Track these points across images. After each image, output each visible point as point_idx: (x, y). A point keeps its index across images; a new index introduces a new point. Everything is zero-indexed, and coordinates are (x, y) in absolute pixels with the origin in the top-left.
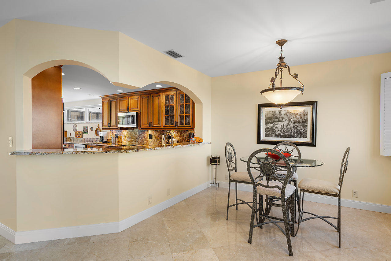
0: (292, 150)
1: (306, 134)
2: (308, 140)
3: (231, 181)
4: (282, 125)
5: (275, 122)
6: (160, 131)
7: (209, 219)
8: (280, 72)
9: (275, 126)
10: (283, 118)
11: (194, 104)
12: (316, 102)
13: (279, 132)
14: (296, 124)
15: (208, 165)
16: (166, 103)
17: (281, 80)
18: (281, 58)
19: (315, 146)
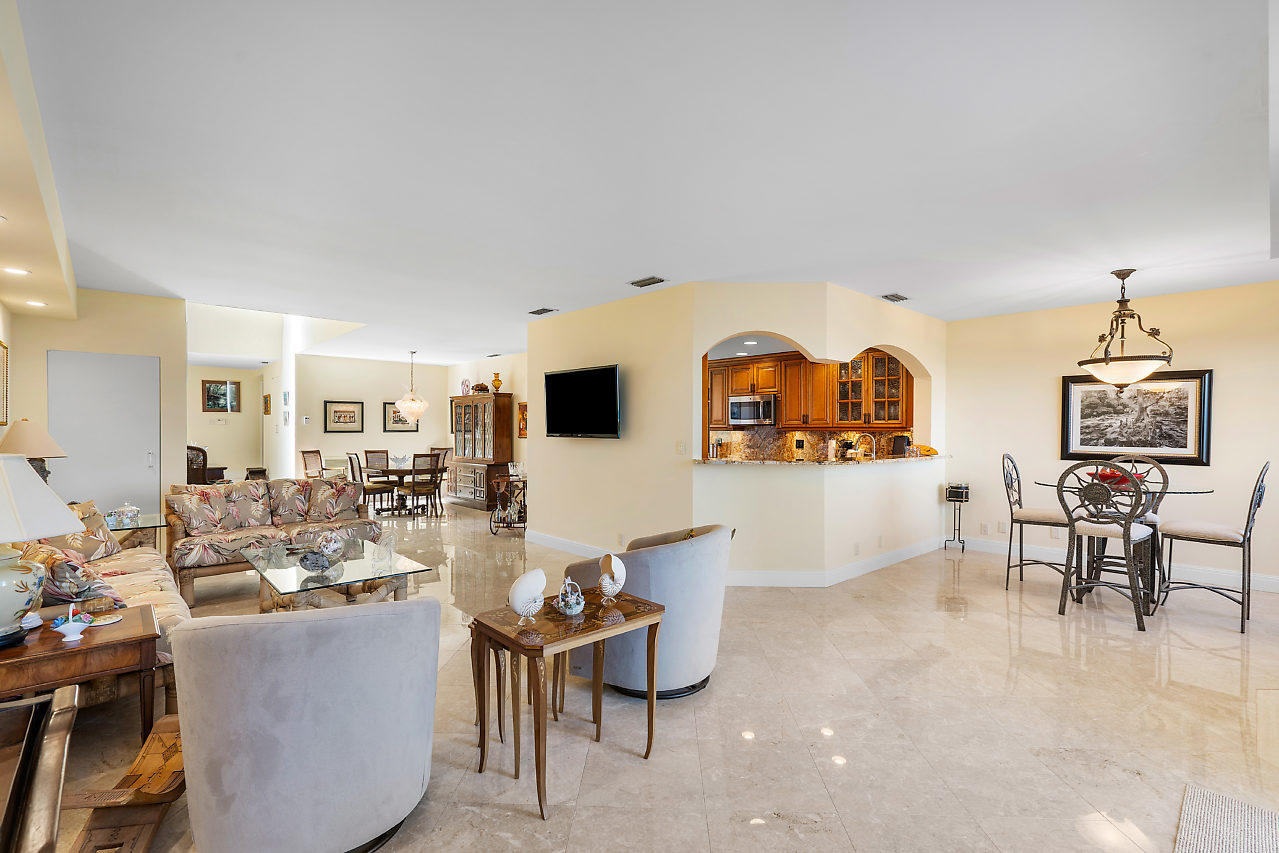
0: (1148, 471)
1: (1186, 439)
2: (1190, 451)
3: (1014, 521)
4: (1124, 421)
5: (1104, 413)
6: (824, 432)
7: (943, 614)
8: (1120, 326)
9: (1106, 423)
10: (1125, 406)
11: (909, 378)
12: (1210, 372)
13: (1114, 436)
14: (1159, 419)
15: (940, 502)
16: (841, 377)
17: (1123, 342)
18: (1123, 302)
19: (1208, 464)
